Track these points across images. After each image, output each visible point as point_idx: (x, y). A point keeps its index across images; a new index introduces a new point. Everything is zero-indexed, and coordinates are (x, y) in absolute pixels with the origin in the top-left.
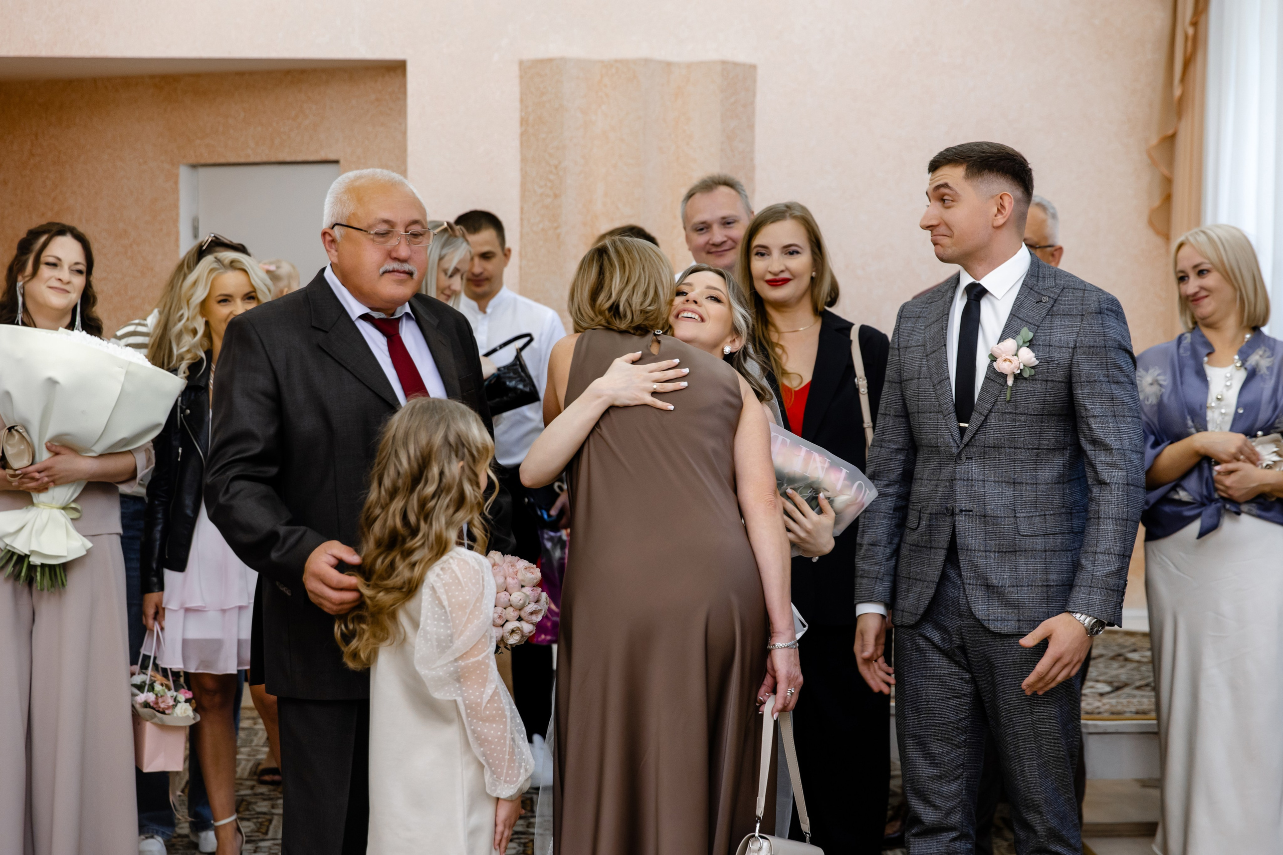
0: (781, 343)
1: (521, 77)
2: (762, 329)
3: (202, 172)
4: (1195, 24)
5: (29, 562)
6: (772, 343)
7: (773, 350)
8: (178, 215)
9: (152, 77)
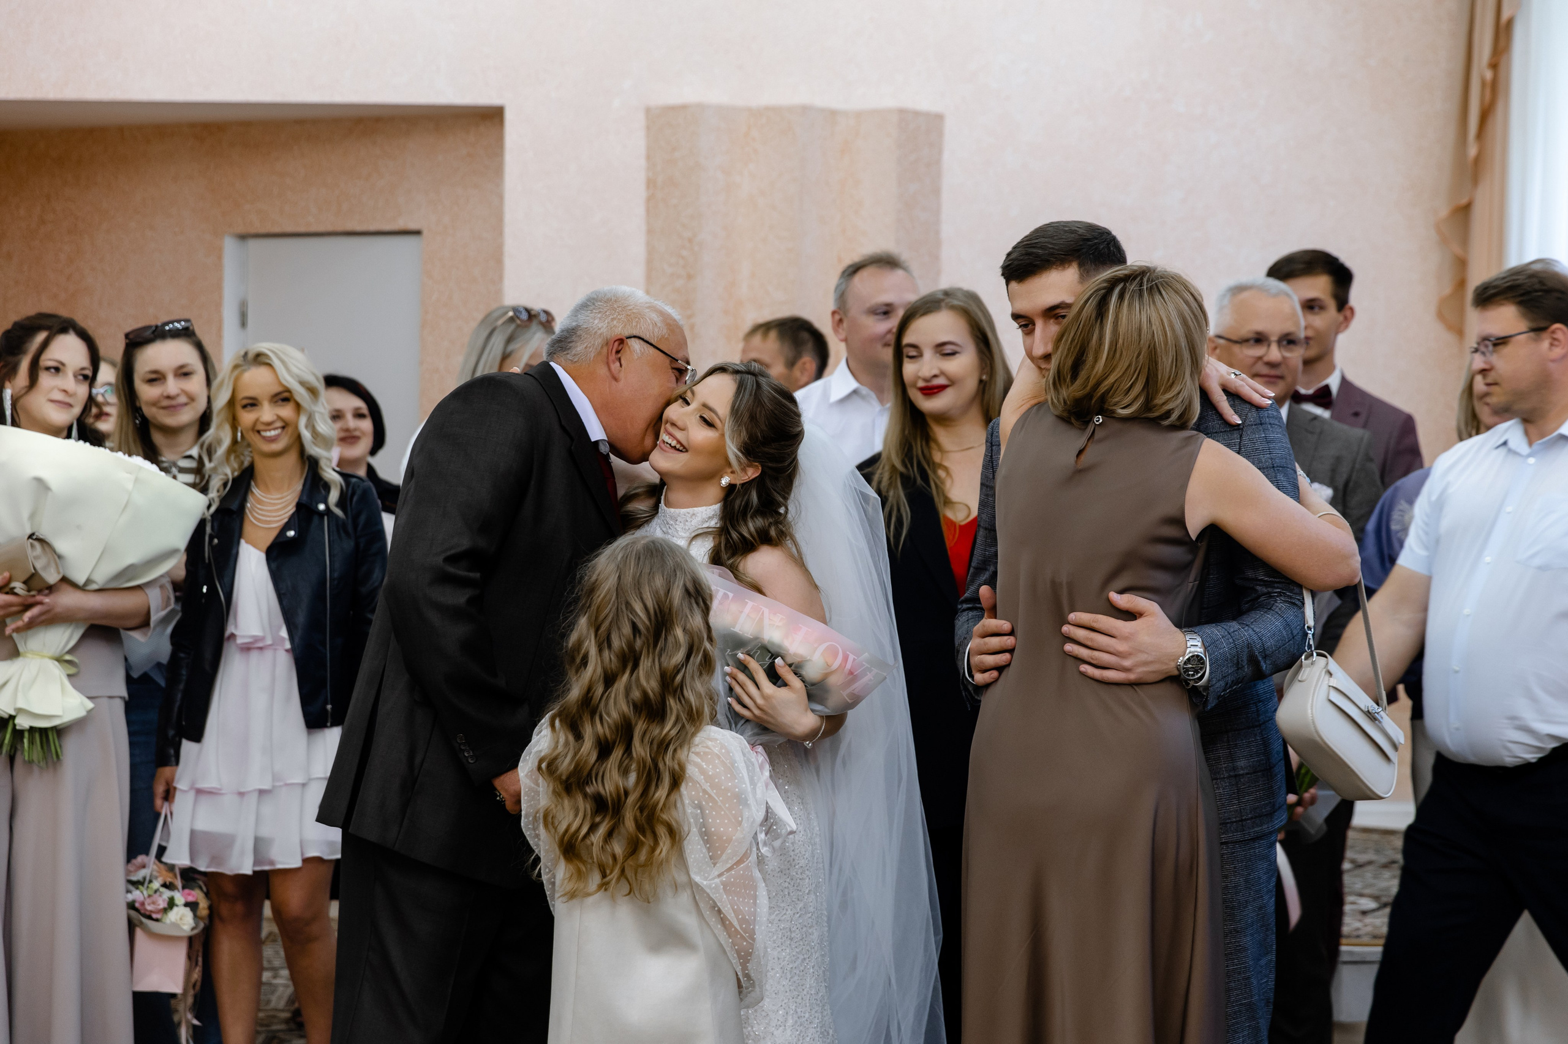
0: (946, 463)
1: (648, 128)
2: (921, 446)
3: (253, 244)
4: (1494, 66)
5: (14, 725)
6: (934, 463)
7: (935, 472)
8: (221, 297)
9: (192, 125)
